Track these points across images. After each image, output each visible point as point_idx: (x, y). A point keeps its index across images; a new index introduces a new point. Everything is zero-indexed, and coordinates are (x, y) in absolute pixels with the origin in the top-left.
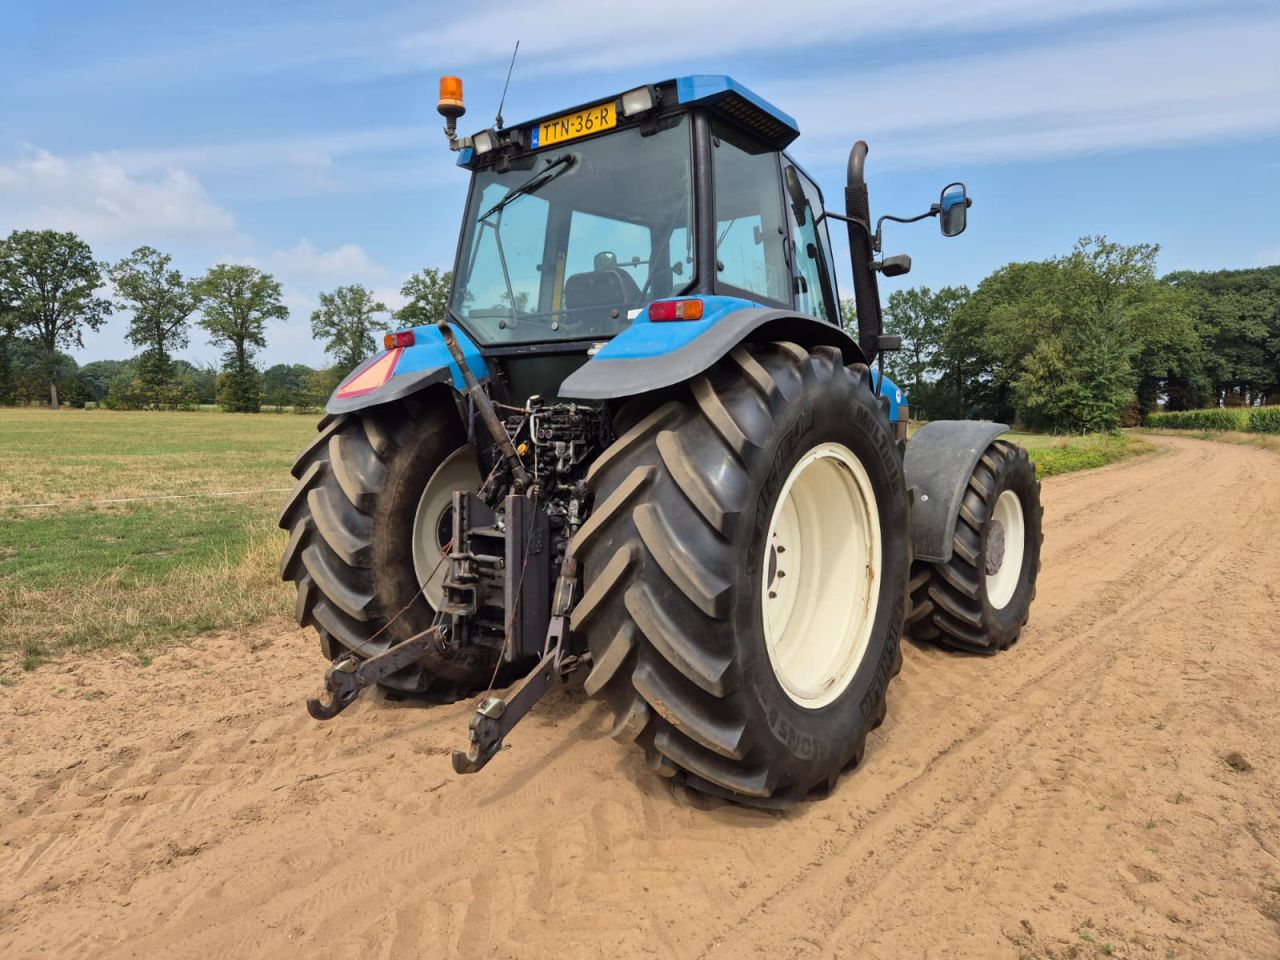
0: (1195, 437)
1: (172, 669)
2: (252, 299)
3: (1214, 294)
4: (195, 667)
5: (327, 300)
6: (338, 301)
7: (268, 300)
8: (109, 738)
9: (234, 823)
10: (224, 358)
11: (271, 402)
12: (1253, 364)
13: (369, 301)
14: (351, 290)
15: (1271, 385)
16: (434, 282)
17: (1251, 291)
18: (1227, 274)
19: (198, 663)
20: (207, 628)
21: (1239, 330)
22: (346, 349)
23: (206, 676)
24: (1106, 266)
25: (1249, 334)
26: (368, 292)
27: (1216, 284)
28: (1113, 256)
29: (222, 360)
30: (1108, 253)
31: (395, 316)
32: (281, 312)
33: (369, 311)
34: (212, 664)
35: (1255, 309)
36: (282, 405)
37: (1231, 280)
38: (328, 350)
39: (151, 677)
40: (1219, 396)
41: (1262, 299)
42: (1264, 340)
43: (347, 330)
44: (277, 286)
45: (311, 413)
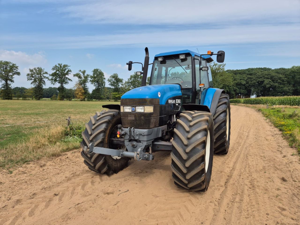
0: (233, 105)
1: (19, 174)
2: (10, 70)
3: (235, 75)
4: (26, 173)
5: (31, 71)
6: (35, 71)
7: (14, 70)
8: (10, 196)
9: (63, 220)
10: (2, 85)
11: (15, 97)
12: (243, 89)
13: (43, 71)
14: (38, 68)
15: (246, 94)
16: (61, 67)
17: (242, 74)
18: (237, 70)
19: (26, 172)
20: (25, 161)
21: (240, 82)
22: (37, 83)
23: (30, 175)
24: (215, 68)
25: (242, 83)
26: (43, 69)
27: (236, 72)
28: (217, 66)
29: (1, 86)
30: (216, 65)
31: (50, 75)
32: (18, 74)
33: (43, 74)
34: (30, 172)
35: (243, 78)
36: (19, 97)
37: (239, 72)
38: (32, 83)
39: (14, 177)
40: (236, 96)
41: (244, 76)
42: (245, 84)
43: (37, 78)
44: (17, 67)
45: (27, 100)
